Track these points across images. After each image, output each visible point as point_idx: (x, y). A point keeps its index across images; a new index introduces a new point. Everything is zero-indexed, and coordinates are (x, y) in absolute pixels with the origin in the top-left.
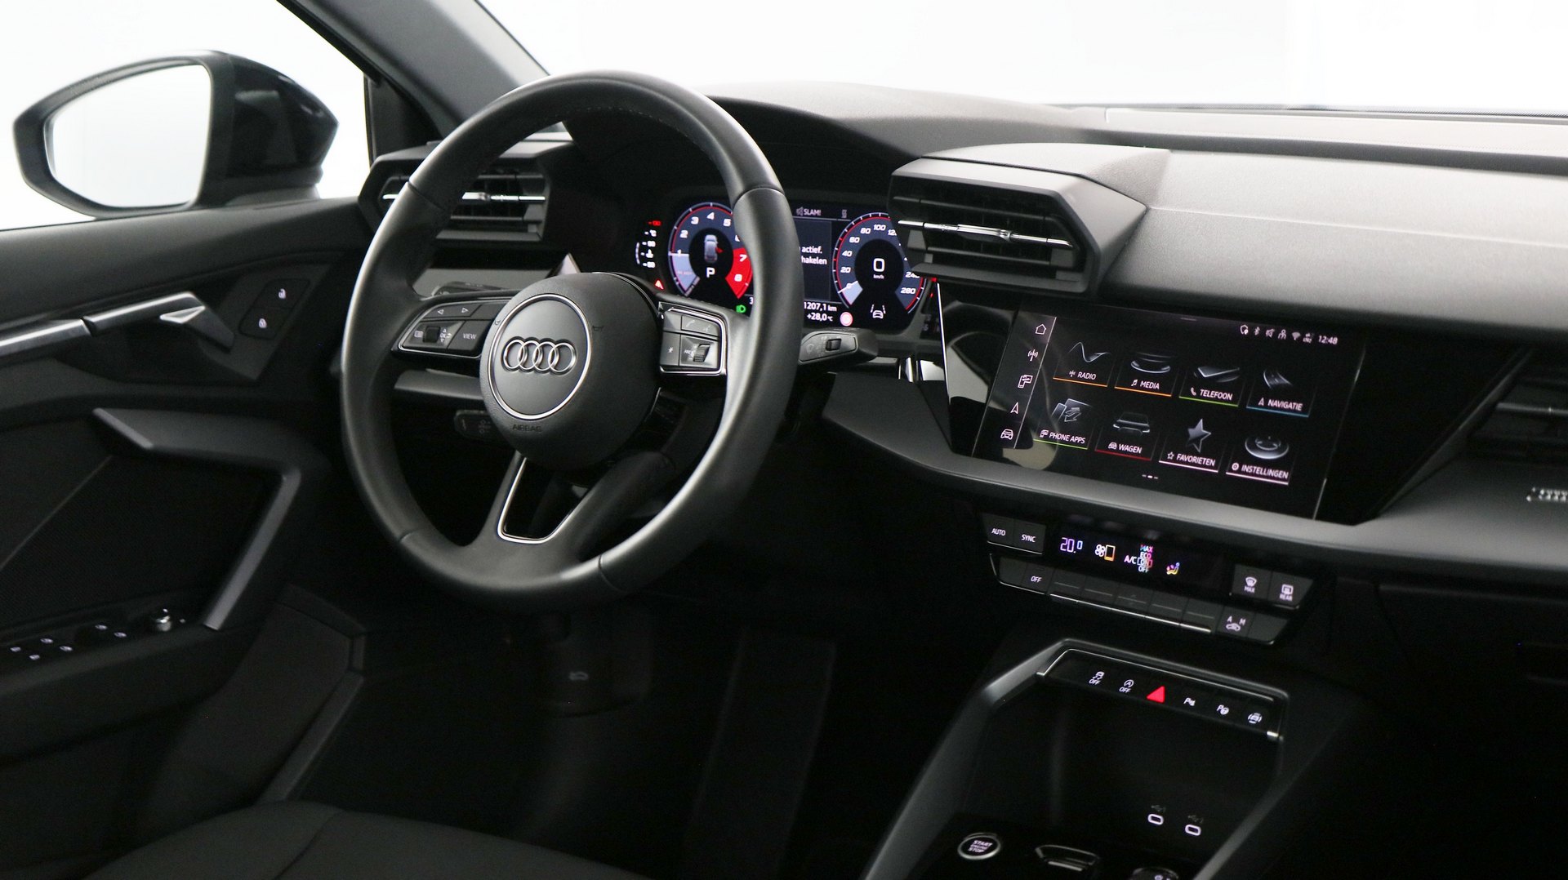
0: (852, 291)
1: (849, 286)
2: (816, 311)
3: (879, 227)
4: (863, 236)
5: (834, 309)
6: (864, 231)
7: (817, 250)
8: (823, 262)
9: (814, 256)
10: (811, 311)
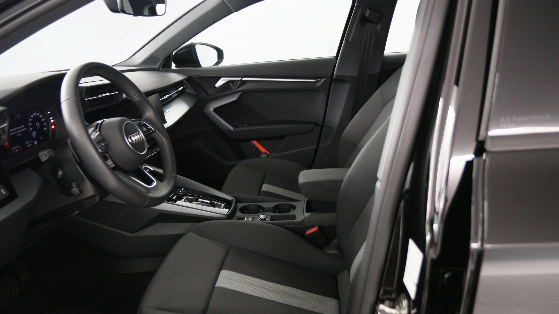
0: (34, 134)
1: (33, 133)
2: (29, 144)
3: (35, 114)
4: (32, 118)
5: (32, 141)
6: (32, 116)
7: (23, 126)
8: (25, 129)
9: (23, 128)
10: (28, 144)
